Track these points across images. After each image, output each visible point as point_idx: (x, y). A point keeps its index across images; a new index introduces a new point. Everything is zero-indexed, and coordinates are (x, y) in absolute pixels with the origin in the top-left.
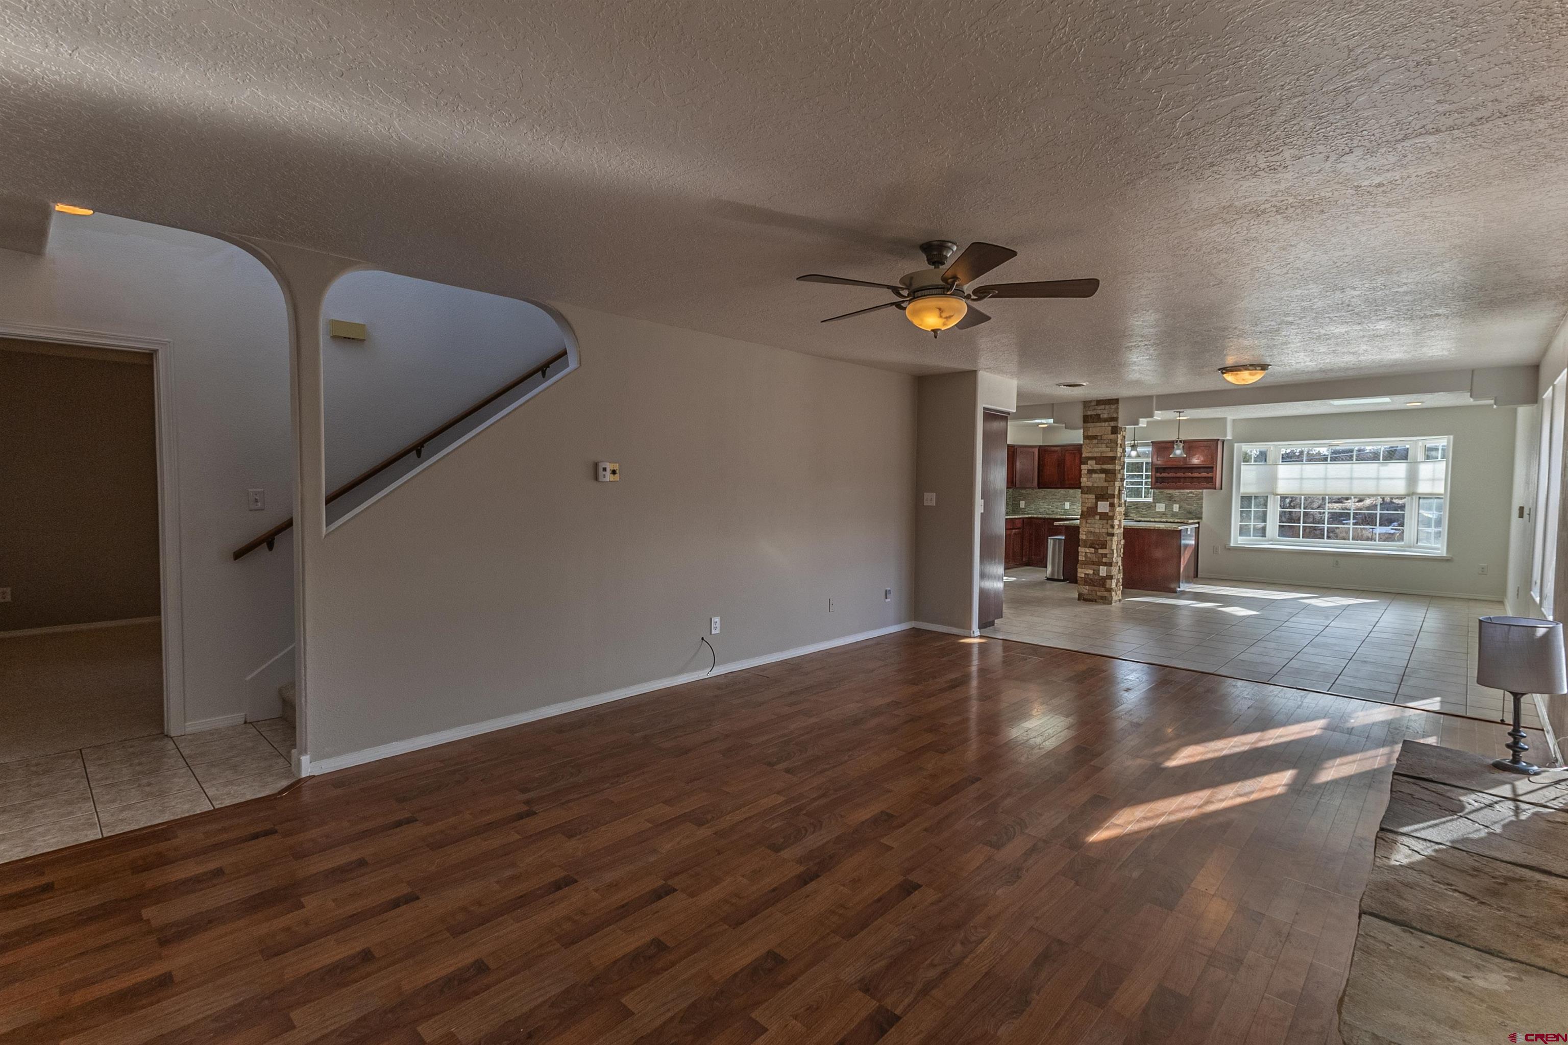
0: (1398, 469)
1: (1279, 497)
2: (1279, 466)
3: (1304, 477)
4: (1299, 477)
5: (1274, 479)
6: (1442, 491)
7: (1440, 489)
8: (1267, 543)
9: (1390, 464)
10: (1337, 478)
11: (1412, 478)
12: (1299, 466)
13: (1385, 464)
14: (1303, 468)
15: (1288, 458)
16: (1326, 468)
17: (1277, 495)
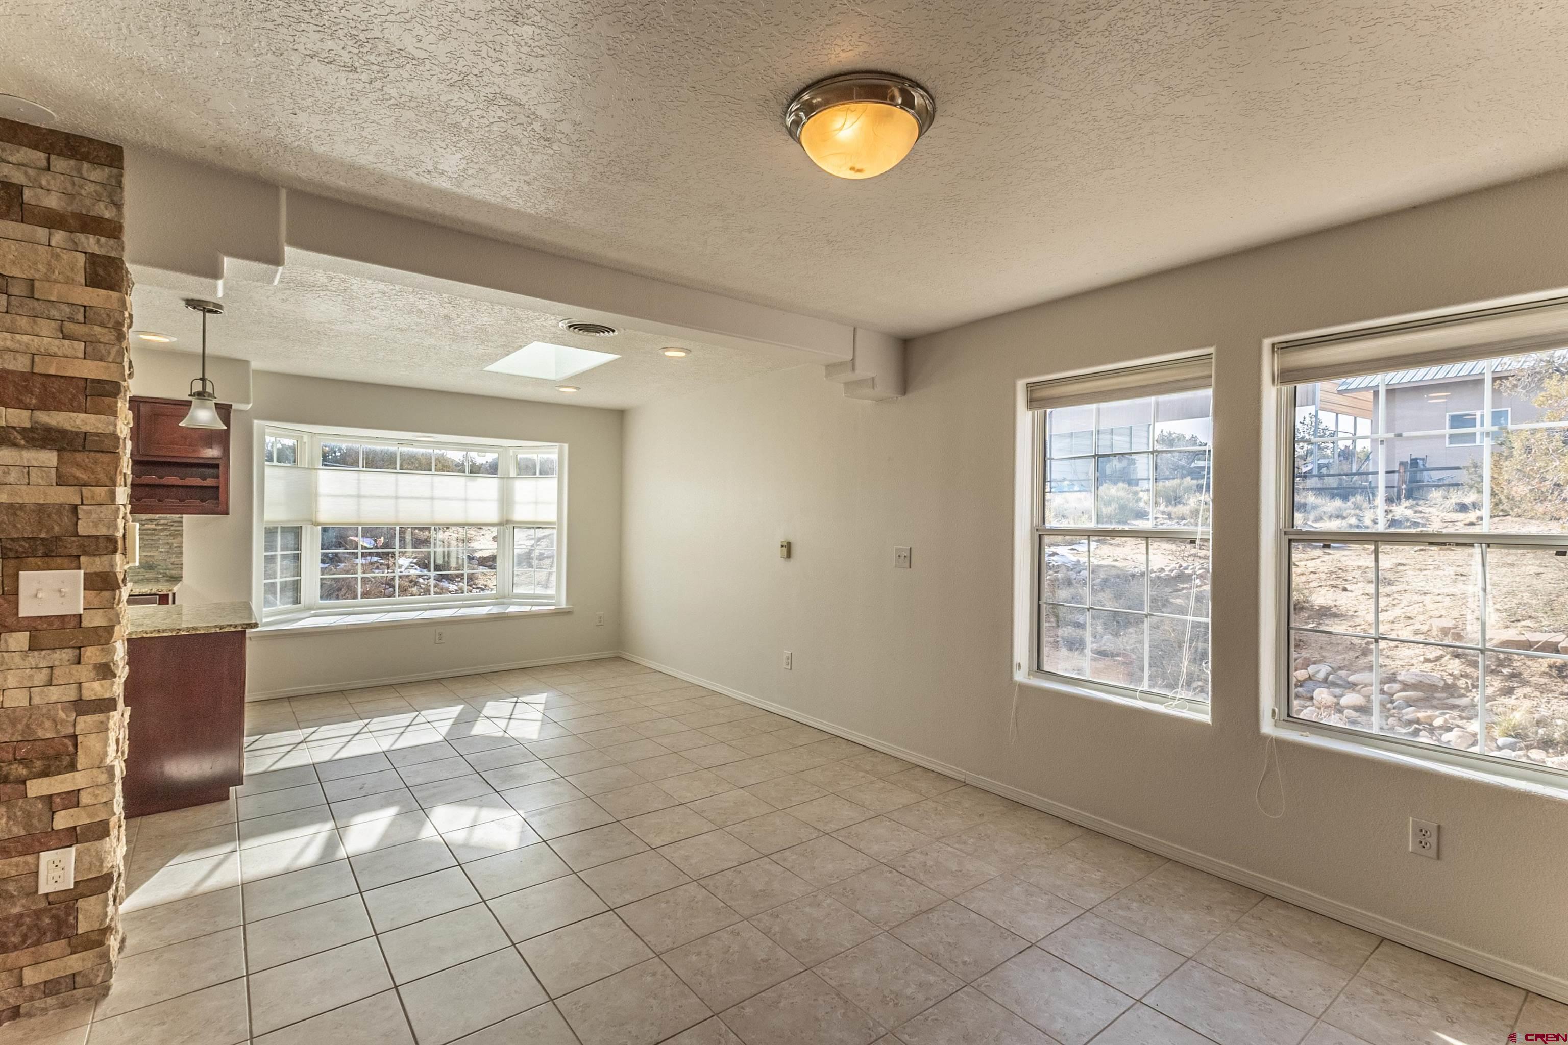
0: (488, 486)
1: (320, 527)
2: (321, 473)
3: (363, 493)
4: (355, 494)
5: (310, 495)
6: (553, 518)
7: (549, 514)
8: (307, 614)
9: (479, 479)
10: (412, 498)
11: (506, 500)
12: (355, 474)
13: (475, 478)
14: (362, 478)
15: (332, 459)
16: (397, 480)
17: (319, 524)
